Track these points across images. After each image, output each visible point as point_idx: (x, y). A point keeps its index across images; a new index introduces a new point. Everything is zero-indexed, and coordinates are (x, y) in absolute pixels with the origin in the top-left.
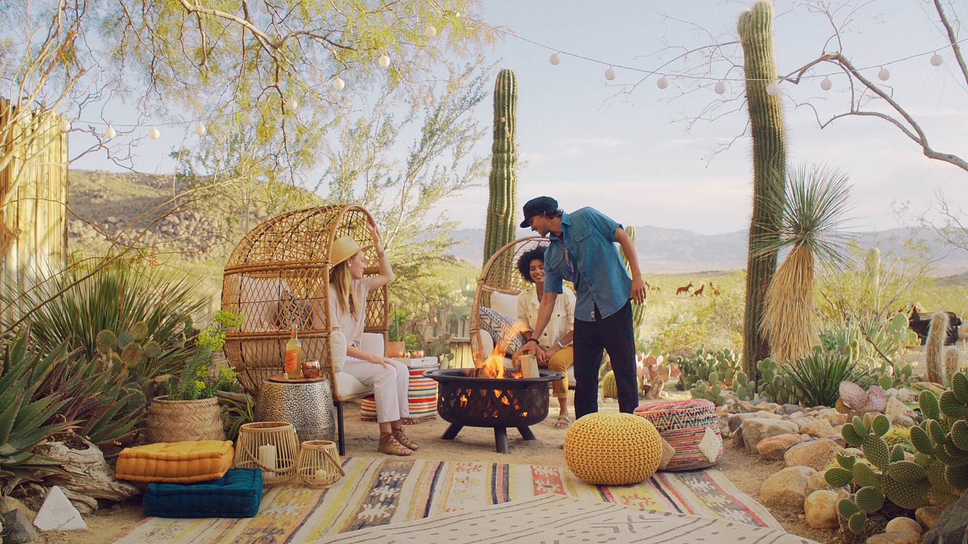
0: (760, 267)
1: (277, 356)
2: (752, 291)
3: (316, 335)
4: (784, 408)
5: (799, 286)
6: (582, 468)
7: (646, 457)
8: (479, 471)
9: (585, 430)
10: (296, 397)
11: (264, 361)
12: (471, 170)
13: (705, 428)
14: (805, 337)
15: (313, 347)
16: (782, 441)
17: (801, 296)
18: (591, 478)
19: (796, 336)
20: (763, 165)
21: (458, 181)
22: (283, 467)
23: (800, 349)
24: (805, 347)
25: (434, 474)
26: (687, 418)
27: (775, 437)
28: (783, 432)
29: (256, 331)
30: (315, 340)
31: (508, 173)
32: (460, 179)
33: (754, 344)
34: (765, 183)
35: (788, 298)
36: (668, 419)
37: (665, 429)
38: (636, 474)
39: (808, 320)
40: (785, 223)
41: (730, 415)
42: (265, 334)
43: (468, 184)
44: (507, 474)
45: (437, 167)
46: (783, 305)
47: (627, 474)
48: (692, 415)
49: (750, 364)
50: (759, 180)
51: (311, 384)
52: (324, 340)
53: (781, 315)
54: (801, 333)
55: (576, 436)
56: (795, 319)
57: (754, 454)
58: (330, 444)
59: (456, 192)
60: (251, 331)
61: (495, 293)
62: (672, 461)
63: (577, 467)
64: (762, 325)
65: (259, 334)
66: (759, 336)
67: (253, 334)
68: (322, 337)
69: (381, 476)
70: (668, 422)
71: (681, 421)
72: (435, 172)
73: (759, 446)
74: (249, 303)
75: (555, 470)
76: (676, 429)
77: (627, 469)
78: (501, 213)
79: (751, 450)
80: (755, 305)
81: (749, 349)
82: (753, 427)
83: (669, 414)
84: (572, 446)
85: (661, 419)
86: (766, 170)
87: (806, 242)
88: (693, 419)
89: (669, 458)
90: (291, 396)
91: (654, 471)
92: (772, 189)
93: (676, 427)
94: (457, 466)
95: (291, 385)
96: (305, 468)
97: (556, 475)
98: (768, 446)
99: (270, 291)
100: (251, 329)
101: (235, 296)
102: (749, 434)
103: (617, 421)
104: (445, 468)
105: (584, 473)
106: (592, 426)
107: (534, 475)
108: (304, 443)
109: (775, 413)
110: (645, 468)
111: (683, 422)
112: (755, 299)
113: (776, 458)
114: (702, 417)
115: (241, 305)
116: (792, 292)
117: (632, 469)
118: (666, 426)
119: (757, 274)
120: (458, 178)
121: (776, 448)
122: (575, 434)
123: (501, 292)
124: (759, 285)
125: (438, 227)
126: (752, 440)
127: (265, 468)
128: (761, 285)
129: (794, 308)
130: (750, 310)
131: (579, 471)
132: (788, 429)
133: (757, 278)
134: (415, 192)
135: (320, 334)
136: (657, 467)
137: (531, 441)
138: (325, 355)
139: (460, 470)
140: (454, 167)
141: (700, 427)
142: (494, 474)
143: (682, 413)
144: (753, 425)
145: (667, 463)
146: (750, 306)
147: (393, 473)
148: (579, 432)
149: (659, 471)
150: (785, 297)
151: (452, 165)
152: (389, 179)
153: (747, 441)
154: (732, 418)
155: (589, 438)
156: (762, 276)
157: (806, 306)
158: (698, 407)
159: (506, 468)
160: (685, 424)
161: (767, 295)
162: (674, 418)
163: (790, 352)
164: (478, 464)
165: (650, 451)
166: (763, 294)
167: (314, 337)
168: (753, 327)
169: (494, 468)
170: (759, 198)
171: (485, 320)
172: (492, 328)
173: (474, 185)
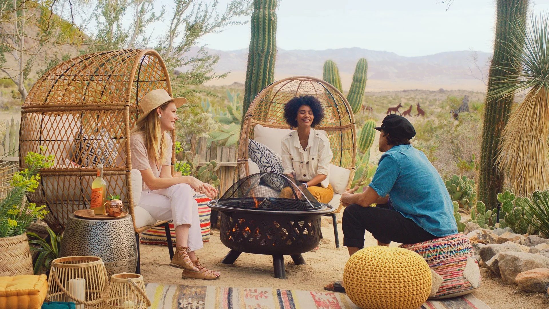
0: (498, 106)
1: (78, 191)
2: (489, 127)
3: (117, 172)
4: (529, 239)
5: (535, 124)
6: (361, 296)
7: (419, 288)
8: (266, 297)
9: (364, 262)
10: (104, 233)
11: (66, 195)
12: (231, 9)
13: (466, 257)
14: (540, 171)
15: (113, 184)
16: (540, 275)
17: (538, 133)
18: (369, 306)
19: (530, 170)
20: (506, 11)
21: (218, 19)
22: (94, 299)
23: (534, 182)
24: (539, 180)
25: (227, 301)
26: (450, 249)
27: (530, 271)
28: (538, 266)
29: (58, 167)
30: (115, 177)
31: (270, 15)
32: (221, 17)
33: (489, 175)
34: (507, 29)
35: (525, 135)
36: (434, 251)
37: (432, 260)
38: (409, 303)
39: (543, 155)
40: (524, 66)
41: (481, 246)
42: (67, 170)
43: (227, 21)
44: (292, 300)
45: (200, 5)
46: (520, 142)
47: (401, 303)
48: (454, 245)
49: (485, 193)
50: (502, 26)
51: (117, 221)
52: (124, 177)
53: (518, 150)
54: (536, 167)
55: (356, 268)
56: (530, 155)
57: (510, 284)
58: (138, 277)
59: (217, 29)
60: (53, 167)
61: (259, 126)
62: (442, 289)
63: (356, 296)
64: (498, 159)
65: (61, 170)
66: (494, 169)
67: (55, 170)
68: (123, 174)
69: (180, 304)
70: (434, 254)
71: (446, 252)
73: (519, 278)
74: (50, 141)
75: (333, 296)
76: (442, 259)
77: (402, 299)
78: (263, 51)
79: (507, 281)
80: (492, 140)
81: (485, 179)
82: (509, 260)
83: (434, 246)
84: (351, 276)
85: (427, 252)
86: (508, 16)
87: (545, 85)
88: (456, 249)
89: (438, 285)
90: (99, 232)
91: (425, 301)
92: (514, 34)
93: (441, 257)
94: (245, 293)
95: (99, 221)
96: (116, 299)
97: (335, 301)
98: (528, 280)
99: (72, 130)
100: (52, 165)
101: (36, 133)
102: (506, 267)
103: (392, 254)
104: (234, 294)
105: (362, 301)
106: (370, 259)
107: (316, 302)
108: (113, 276)
109: (520, 243)
110: (418, 297)
111: (448, 252)
112: (492, 135)
113: (535, 290)
114: (462, 247)
115: (42, 142)
116: (529, 129)
117: (406, 299)
118: (432, 258)
119: (495, 112)
120: (218, 15)
121: (535, 281)
122: (354, 266)
123: (264, 125)
124: (496, 122)
125: (199, 60)
126: (508, 272)
127: (78, 301)
128: (498, 122)
129: (530, 144)
130: (486, 144)
131: (357, 299)
132: (542, 262)
133: (494, 116)
134: (182, 28)
135: (120, 172)
136: (427, 297)
137: (302, 266)
138: (124, 191)
139: (249, 297)
140: (215, 5)
141: (463, 256)
142: (281, 302)
143: (445, 244)
144: (509, 258)
145: (436, 291)
146: (487, 141)
147: (190, 300)
148: (358, 264)
149: (430, 299)
150: (522, 134)
152: (153, 14)
153: (503, 272)
154: (484, 249)
155: (368, 270)
156: (499, 114)
157: (542, 142)
158: (458, 239)
159: (289, 294)
160: (449, 254)
161: (503, 132)
162: (439, 250)
163: (524, 184)
164: (263, 289)
165: (422, 282)
166: (499, 131)
167: (115, 175)
168: (489, 159)
169: (279, 294)
170: (501, 43)
171: (256, 154)
172: (262, 162)
173: (234, 23)
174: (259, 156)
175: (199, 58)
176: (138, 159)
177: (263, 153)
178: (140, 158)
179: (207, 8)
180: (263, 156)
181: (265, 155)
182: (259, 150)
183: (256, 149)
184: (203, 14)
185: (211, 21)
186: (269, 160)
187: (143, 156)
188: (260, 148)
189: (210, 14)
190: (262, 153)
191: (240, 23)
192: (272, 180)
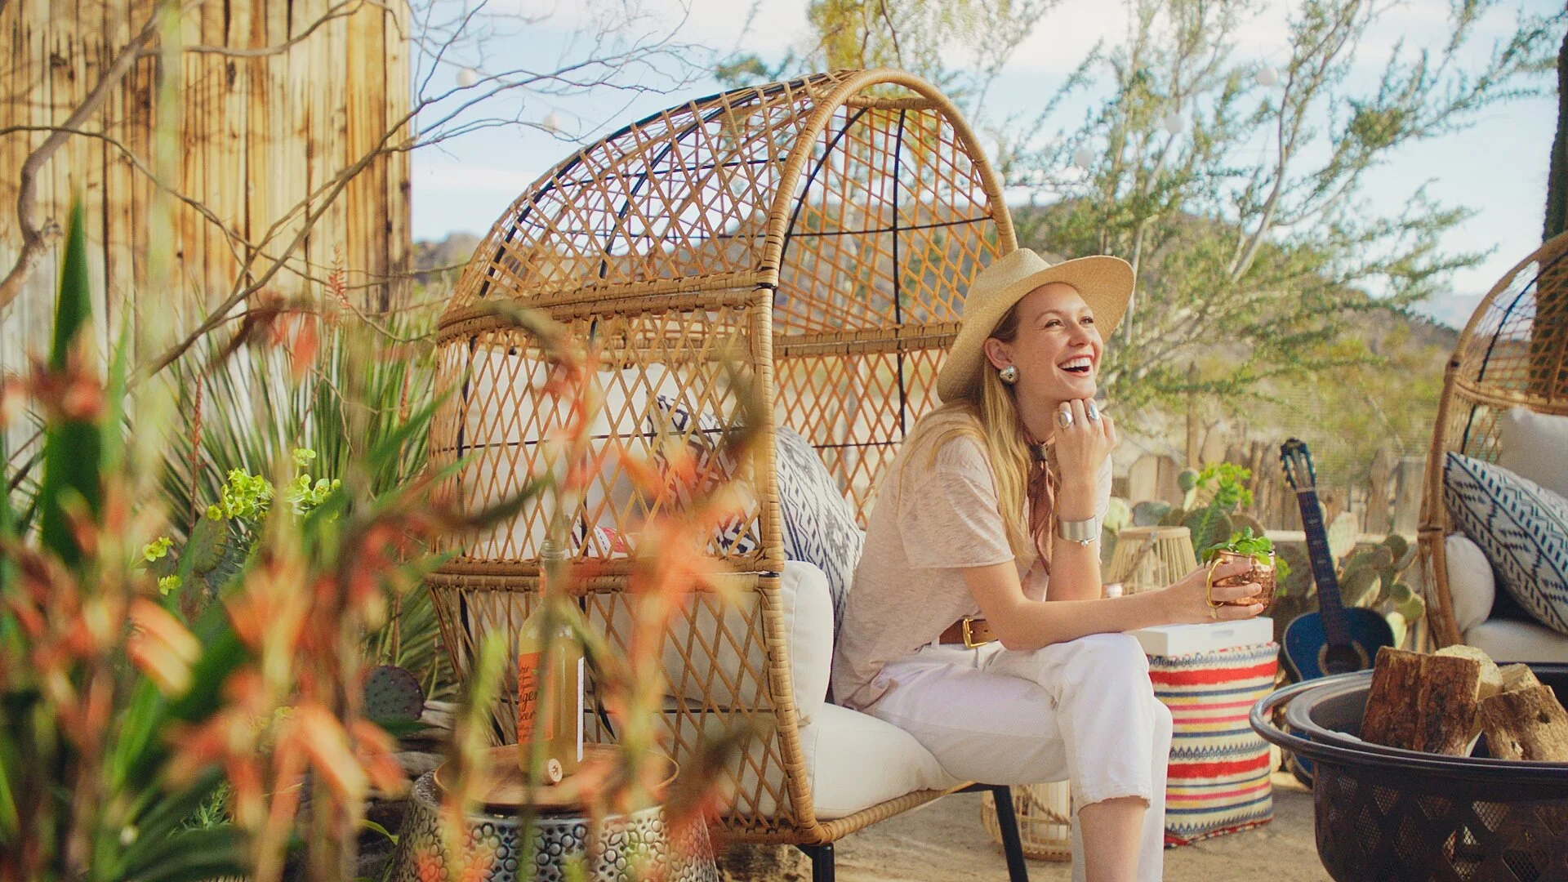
21: (1463, 89)
59: (1454, 118)
72: (1393, 60)
74: (487, 447)
120: (1464, 79)
123: (1543, 409)
140: (1453, 46)
151: (1446, 41)
171: (1472, 505)
172: (1496, 533)
173: (1516, 93)
174: (1483, 510)
175: (1408, 219)
176: (963, 516)
177: (1500, 499)
178: (970, 516)
179: (1425, 58)
180: (1499, 511)
181: (1508, 507)
182: (1482, 488)
183: (1471, 486)
184: (1406, 74)
185: (1435, 98)
186: (1523, 524)
187: (983, 506)
188: (1485, 483)
189: (1433, 75)
190: (1494, 501)
191: (1536, 92)
192: (1545, 596)
